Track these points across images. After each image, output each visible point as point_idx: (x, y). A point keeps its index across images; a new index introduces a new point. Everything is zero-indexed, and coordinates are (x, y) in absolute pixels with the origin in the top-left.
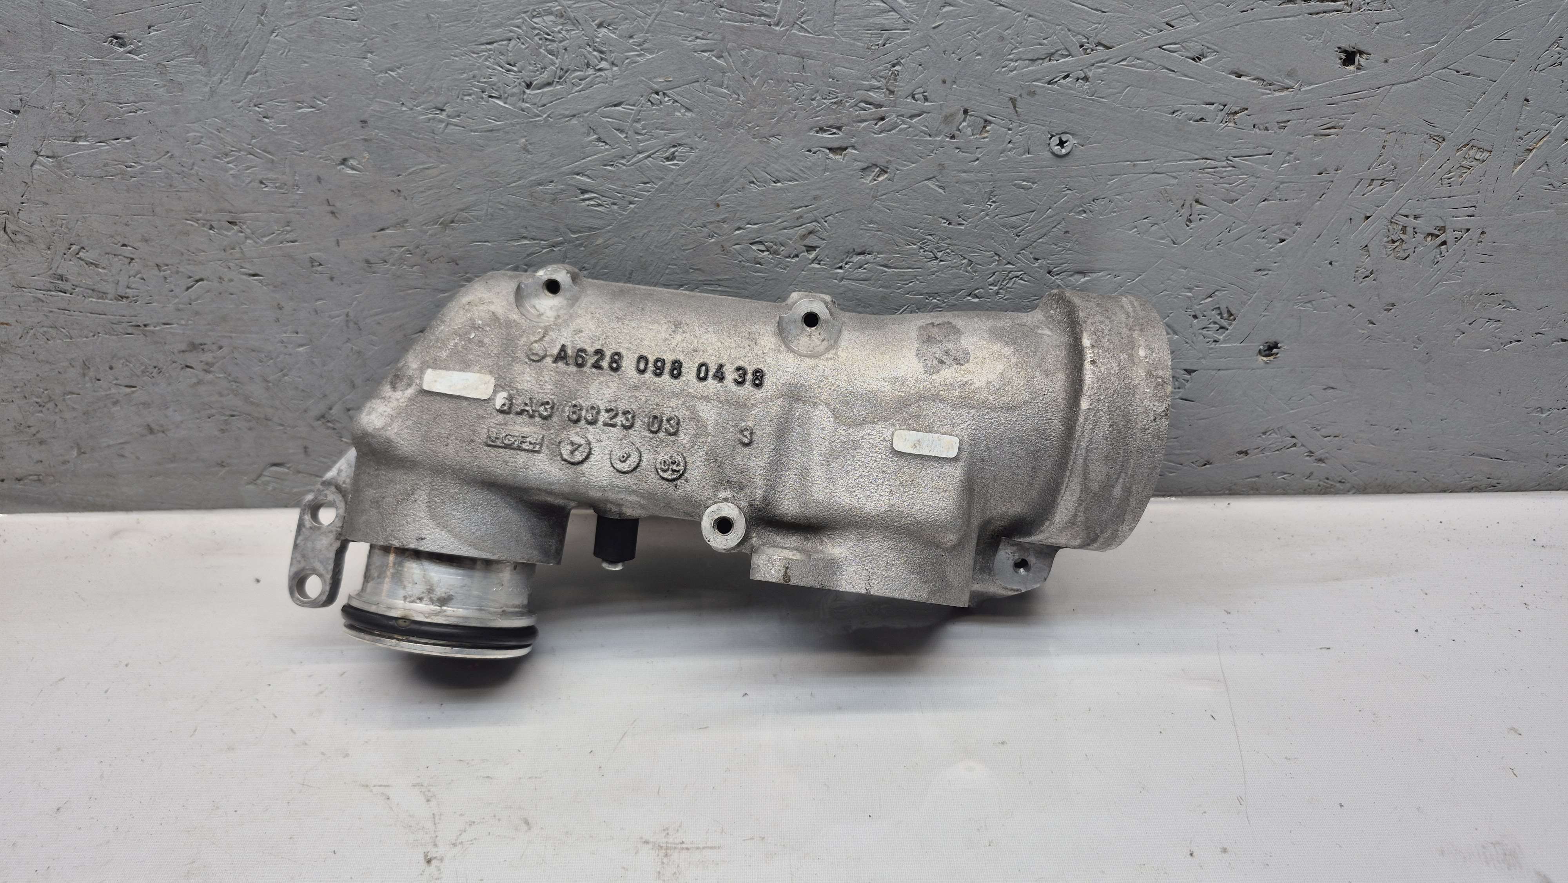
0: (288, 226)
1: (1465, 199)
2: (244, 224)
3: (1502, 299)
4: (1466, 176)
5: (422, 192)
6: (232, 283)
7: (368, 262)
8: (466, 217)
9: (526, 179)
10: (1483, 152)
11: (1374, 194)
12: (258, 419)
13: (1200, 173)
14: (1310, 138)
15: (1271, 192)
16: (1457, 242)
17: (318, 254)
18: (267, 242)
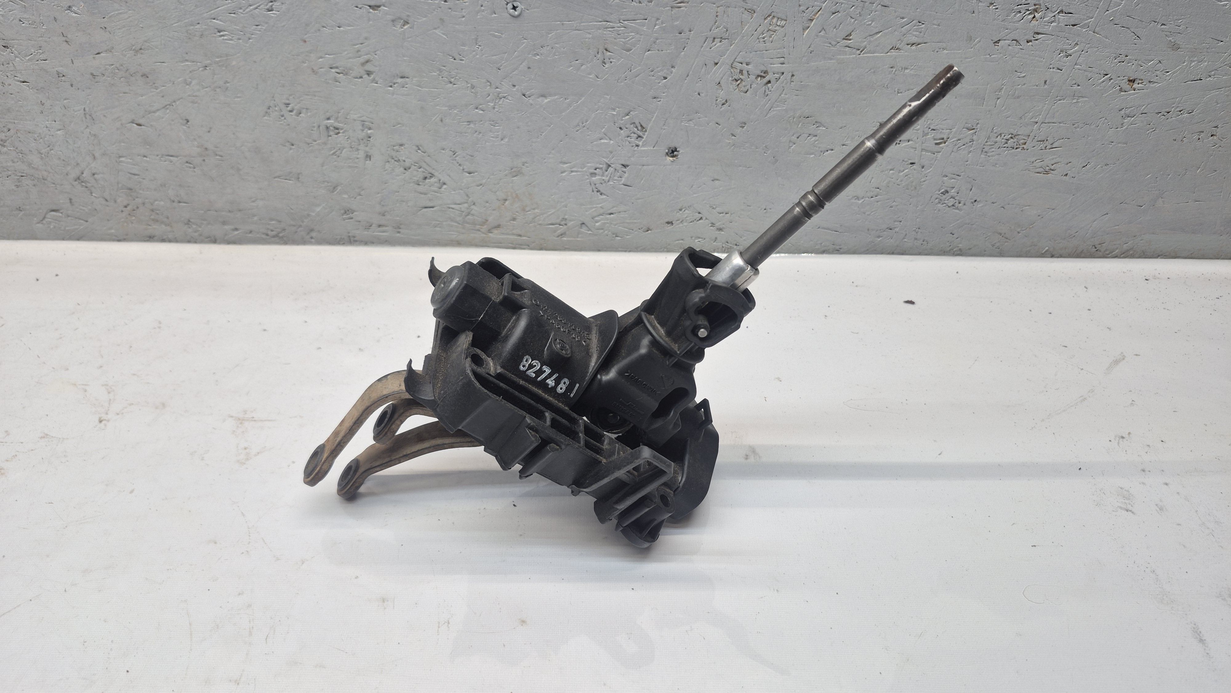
0: (40, 49)
1: (776, 52)
2: (13, 47)
3: (815, 121)
4: (774, 36)
5: (119, 29)
6: (10, 86)
7: (92, 74)
8: (149, 46)
9: (182, 21)
10: (781, 21)
11: (717, 47)
12: (38, 178)
13: (604, 31)
14: (669, 9)
15: (651, 45)
16: (777, 81)
17: (61, 68)
18: (28, 59)
